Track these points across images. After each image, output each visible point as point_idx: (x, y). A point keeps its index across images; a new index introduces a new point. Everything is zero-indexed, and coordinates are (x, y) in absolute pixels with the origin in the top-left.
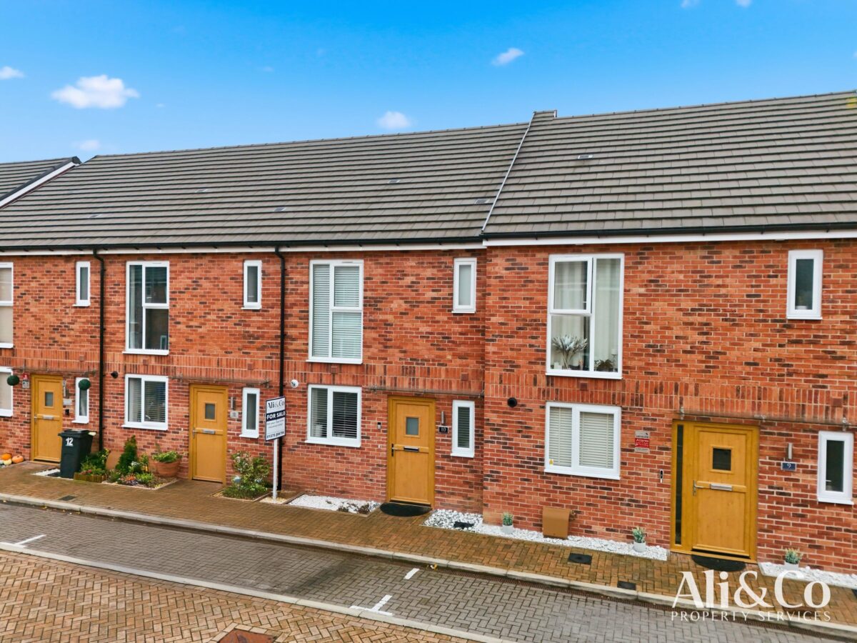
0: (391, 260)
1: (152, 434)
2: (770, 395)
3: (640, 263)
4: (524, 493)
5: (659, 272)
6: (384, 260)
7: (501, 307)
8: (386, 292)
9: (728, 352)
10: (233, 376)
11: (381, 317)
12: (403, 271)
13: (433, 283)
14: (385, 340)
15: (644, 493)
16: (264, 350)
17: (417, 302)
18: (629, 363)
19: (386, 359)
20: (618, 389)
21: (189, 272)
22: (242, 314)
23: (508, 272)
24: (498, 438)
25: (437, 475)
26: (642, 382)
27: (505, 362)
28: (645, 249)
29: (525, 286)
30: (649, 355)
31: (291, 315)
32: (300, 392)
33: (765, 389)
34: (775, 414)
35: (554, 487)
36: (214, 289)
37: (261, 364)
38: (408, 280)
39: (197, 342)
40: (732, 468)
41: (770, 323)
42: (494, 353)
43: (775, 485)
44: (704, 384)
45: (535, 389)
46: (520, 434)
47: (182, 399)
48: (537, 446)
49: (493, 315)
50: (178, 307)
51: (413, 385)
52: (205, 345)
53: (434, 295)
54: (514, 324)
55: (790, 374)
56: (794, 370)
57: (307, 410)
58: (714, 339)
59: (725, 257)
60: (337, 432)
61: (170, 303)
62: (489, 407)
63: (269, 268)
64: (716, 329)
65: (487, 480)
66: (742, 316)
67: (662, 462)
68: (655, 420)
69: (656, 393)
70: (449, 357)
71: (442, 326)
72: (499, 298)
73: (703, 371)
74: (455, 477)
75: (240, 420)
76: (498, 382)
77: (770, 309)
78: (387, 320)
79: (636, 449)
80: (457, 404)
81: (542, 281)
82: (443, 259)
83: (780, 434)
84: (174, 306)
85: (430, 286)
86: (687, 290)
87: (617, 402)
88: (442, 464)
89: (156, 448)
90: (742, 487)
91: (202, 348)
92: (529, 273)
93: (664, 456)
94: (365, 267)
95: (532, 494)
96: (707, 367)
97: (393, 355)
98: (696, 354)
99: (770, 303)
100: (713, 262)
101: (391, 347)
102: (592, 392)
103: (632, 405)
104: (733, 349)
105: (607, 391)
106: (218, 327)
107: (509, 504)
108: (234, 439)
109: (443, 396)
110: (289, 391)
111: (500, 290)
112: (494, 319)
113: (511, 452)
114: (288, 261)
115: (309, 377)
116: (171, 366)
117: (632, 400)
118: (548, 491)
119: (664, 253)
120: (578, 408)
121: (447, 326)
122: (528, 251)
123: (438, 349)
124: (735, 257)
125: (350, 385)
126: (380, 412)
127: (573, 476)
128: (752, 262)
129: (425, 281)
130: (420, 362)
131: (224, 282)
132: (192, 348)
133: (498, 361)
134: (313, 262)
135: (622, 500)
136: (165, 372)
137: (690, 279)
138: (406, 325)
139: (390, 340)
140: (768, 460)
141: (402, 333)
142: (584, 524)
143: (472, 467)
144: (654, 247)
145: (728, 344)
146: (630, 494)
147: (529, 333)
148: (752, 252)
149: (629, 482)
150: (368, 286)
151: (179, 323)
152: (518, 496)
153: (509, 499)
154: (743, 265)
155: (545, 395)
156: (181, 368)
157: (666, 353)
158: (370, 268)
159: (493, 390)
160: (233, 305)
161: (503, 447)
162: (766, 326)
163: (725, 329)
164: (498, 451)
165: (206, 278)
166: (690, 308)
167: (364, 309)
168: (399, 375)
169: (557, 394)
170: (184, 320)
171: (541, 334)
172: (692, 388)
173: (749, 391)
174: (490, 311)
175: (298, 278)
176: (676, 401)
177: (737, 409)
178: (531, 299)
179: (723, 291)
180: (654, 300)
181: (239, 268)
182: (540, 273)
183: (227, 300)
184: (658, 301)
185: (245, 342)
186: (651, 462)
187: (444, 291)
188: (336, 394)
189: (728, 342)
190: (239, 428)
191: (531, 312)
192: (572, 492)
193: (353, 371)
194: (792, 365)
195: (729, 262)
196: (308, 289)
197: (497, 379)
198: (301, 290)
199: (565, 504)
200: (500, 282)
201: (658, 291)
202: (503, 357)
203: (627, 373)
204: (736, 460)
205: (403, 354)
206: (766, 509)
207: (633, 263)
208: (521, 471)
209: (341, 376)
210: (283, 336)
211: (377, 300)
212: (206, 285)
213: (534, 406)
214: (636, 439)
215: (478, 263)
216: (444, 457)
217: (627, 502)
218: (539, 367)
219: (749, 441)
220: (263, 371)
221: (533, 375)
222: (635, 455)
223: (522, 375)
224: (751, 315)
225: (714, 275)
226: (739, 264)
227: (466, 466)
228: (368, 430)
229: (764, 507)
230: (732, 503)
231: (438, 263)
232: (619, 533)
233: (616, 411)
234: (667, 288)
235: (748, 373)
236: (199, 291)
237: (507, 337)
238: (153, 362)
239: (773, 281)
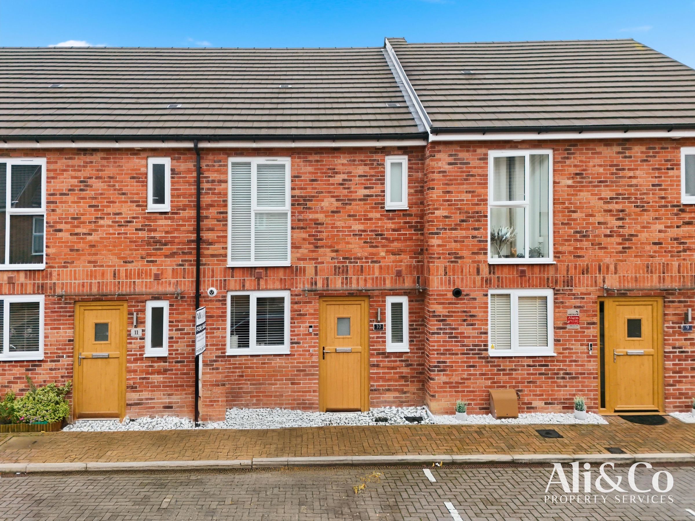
0: (321, 157)
1: (21, 366)
2: (671, 269)
3: (568, 158)
4: (470, 379)
5: (583, 165)
6: (313, 158)
7: (445, 201)
8: (316, 191)
9: (639, 234)
10: (134, 289)
11: (311, 216)
12: (334, 169)
13: (364, 180)
14: (315, 239)
15: (576, 365)
16: (174, 257)
17: (349, 200)
18: (561, 249)
19: (317, 259)
20: (551, 272)
21: (75, 170)
22: (145, 218)
23: (451, 166)
24: (444, 329)
25: (373, 373)
26: (572, 265)
27: (449, 254)
28: (571, 146)
29: (467, 180)
30: (576, 240)
31: (207, 217)
32: (219, 301)
33: (668, 264)
34: (675, 285)
35: (498, 370)
36: (108, 190)
37: (170, 272)
38: (339, 178)
39: (86, 252)
40: (642, 335)
41: (669, 208)
42: (439, 246)
43: (677, 345)
44: (621, 263)
45: (478, 278)
46: (465, 323)
47: (63, 320)
48: (481, 333)
49: (437, 209)
50: (58, 211)
51: (347, 284)
52: (96, 254)
53: (367, 192)
54: (457, 217)
55: (685, 251)
56: (688, 247)
57: (225, 320)
58: (628, 223)
59: (635, 153)
60: (260, 341)
61: (47, 207)
62: (435, 299)
63: (180, 166)
64: (629, 215)
65: (434, 371)
66: (649, 203)
67: (589, 336)
68: (583, 298)
69: (583, 274)
70: (383, 254)
71: (374, 223)
72: (443, 192)
73: (621, 252)
74: (390, 373)
75: (142, 338)
76: (443, 273)
77: (669, 196)
78: (318, 220)
79: (568, 326)
80: (390, 300)
81: (483, 175)
82: (375, 157)
83: (680, 302)
84: (53, 210)
85: (362, 184)
86: (606, 182)
87: (550, 285)
88: (377, 361)
89: (28, 382)
90: (651, 351)
91: (93, 258)
92: (471, 167)
93: (592, 330)
94: (292, 165)
95: (477, 379)
96: (623, 248)
97: (325, 255)
98: (615, 237)
99: (669, 191)
100: (625, 157)
101: (322, 247)
102: (529, 277)
103: (564, 286)
104: (643, 231)
105: (542, 275)
106: (115, 234)
107: (456, 392)
108: (136, 360)
109: (376, 293)
110: (205, 301)
111: (444, 184)
112: (437, 213)
113: (456, 342)
114: (203, 158)
115: (229, 283)
116: (49, 282)
117: (564, 282)
118: (492, 374)
119: (587, 149)
120: (515, 293)
121: (380, 223)
122: (470, 148)
123: (371, 247)
124: (642, 152)
125: (277, 290)
126: (311, 314)
127: (515, 357)
128: (655, 157)
129: (357, 178)
130: (353, 261)
131: (122, 182)
132: (79, 259)
133: (443, 254)
134: (232, 160)
135: (558, 374)
136: (41, 289)
137: (608, 172)
138: (338, 224)
139: (321, 240)
140: (671, 325)
141: (334, 231)
142: (526, 401)
143: (407, 361)
144: (578, 144)
145: (639, 227)
146: (565, 368)
147: (471, 225)
148: (655, 148)
149: (563, 357)
150: (296, 185)
151: (60, 230)
152: (464, 383)
153: (454, 386)
154: (649, 159)
155: (488, 283)
156: (63, 284)
157: (591, 238)
158: (298, 166)
159: (438, 283)
160: (135, 208)
161: (449, 337)
162: (667, 211)
163: (636, 214)
164: (444, 341)
165: (97, 178)
166: (609, 197)
167: (292, 209)
168: (331, 275)
169: (499, 281)
170: (68, 226)
171: (483, 225)
172: (612, 268)
173: (656, 267)
174: (434, 205)
175: (216, 177)
176: (600, 281)
177: (648, 283)
178: (473, 192)
179: (634, 181)
180: (580, 191)
181: (143, 166)
182: (481, 168)
183: (127, 202)
184: (583, 192)
185: (150, 250)
186: (581, 336)
187: (376, 188)
188: (260, 301)
189: (639, 226)
190: (142, 348)
191: (473, 204)
192: (514, 372)
193: (281, 274)
194: (686, 243)
195: (637, 157)
196: (226, 189)
197: (441, 271)
198: (219, 189)
199: (508, 385)
200: (444, 176)
201: (582, 182)
202: (447, 250)
203: (559, 257)
204: (646, 328)
205: (335, 254)
206: (672, 367)
207: (562, 158)
208: (467, 358)
209: (266, 280)
210: (199, 240)
211: (306, 199)
212: (98, 185)
213: (477, 294)
214: (568, 317)
215: (409, 160)
216: (379, 354)
217: (562, 376)
218: (481, 257)
219: (655, 310)
220: (173, 280)
221: (476, 265)
222: (567, 332)
223: (466, 266)
224: (656, 202)
225: (627, 168)
226: (645, 159)
227: (402, 361)
228: (299, 335)
229: (669, 364)
230: (643, 365)
231: (370, 160)
232: (556, 405)
233: (549, 293)
234: (590, 180)
235: (655, 252)
236: (90, 193)
237: (452, 229)
238: (22, 278)
239: (671, 173)
